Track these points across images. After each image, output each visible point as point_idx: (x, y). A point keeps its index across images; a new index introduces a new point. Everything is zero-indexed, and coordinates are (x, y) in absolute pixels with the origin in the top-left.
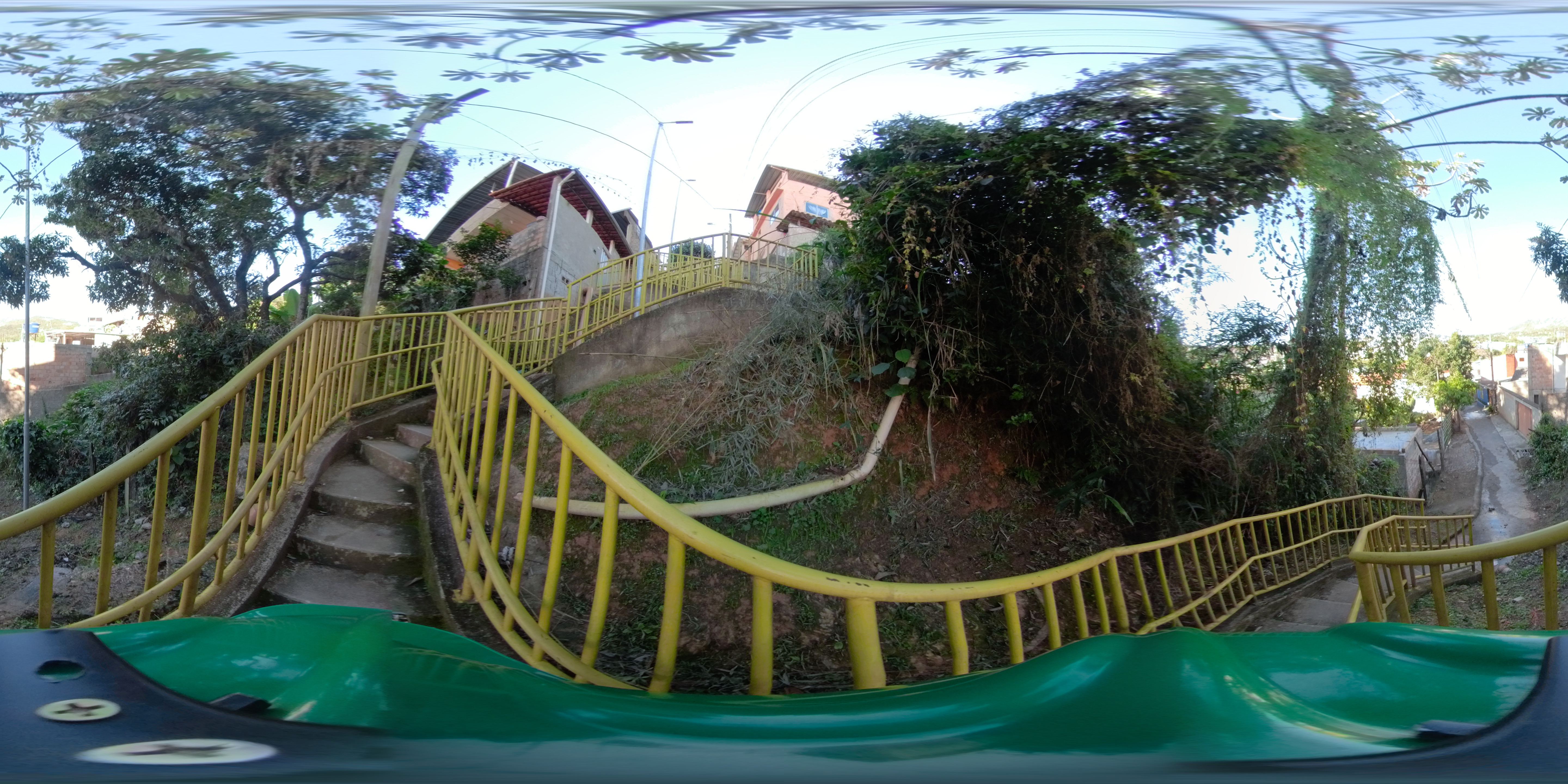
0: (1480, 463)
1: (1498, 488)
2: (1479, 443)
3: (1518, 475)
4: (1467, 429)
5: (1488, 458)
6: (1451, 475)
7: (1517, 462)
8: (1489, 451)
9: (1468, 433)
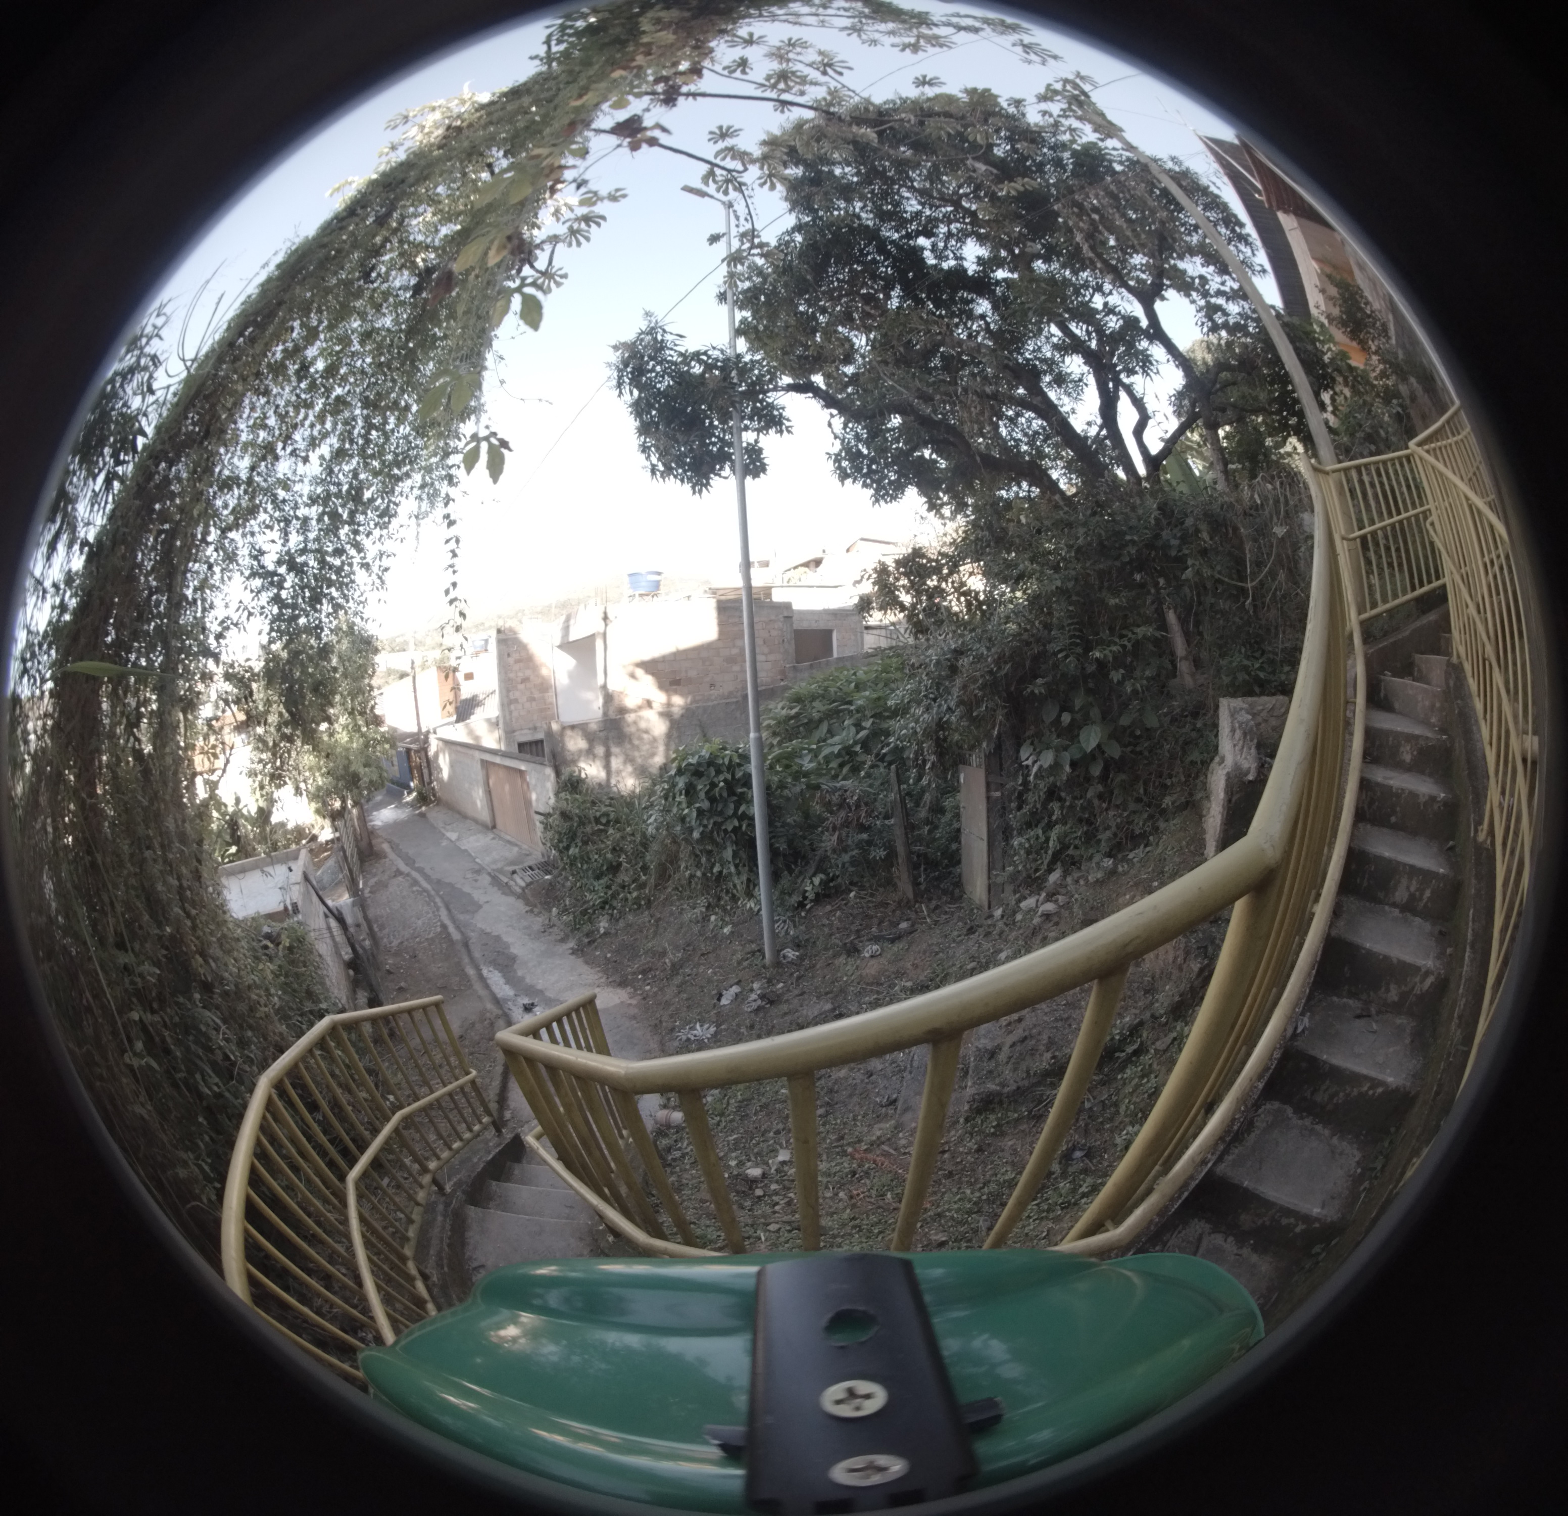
0: (443, 913)
1: (513, 959)
2: (420, 871)
4: (386, 846)
5: (457, 900)
6: (397, 954)
7: (522, 896)
8: (450, 885)
9: (392, 855)
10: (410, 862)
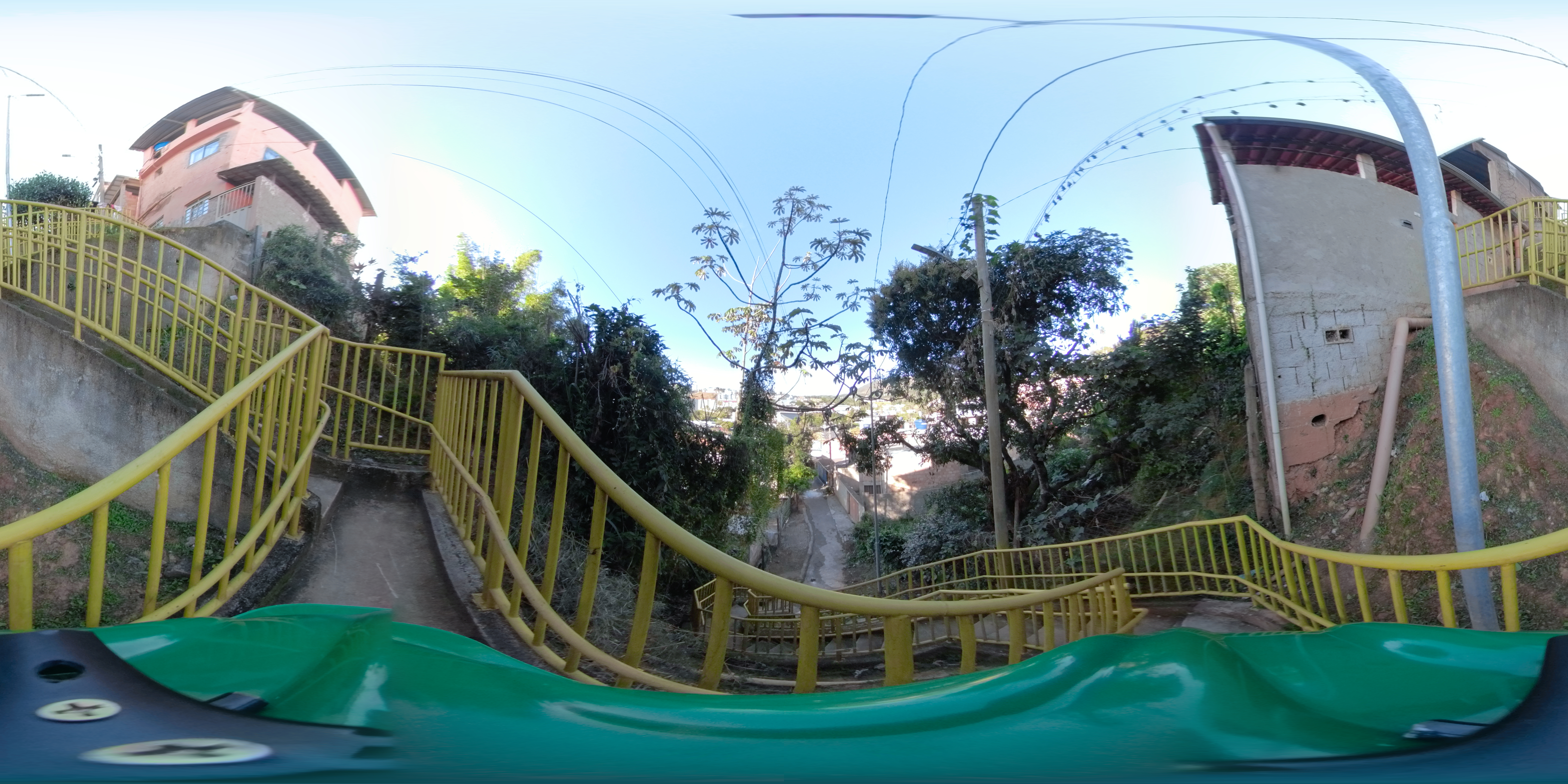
0: (811, 541)
1: (823, 566)
2: (813, 524)
3: (843, 555)
4: (804, 509)
5: (819, 539)
6: (785, 551)
7: (843, 544)
8: (821, 533)
9: (805, 513)
10: (810, 518)
